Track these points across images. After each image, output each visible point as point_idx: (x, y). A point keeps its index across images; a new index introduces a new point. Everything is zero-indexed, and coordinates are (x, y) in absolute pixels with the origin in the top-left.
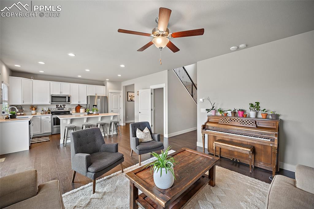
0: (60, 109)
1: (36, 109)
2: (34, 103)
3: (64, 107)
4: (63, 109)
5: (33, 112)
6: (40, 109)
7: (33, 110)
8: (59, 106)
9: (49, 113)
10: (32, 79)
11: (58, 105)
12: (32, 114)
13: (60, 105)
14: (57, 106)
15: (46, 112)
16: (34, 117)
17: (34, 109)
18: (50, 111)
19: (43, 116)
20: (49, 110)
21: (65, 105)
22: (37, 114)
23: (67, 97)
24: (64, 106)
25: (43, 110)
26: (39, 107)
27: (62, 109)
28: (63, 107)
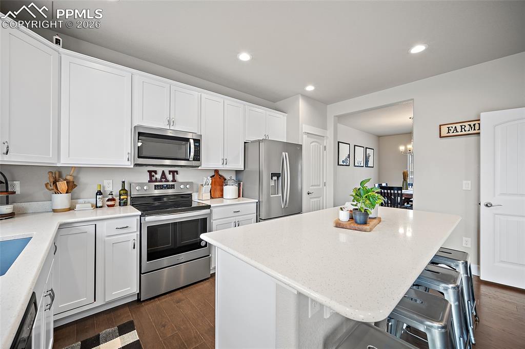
0: (161, 187)
1: (71, 186)
2: (64, 162)
3: (174, 180)
4: (172, 187)
5: (61, 200)
6: (89, 186)
7: (57, 192)
8: (158, 176)
9: (125, 204)
10: (59, 48)
11: (155, 172)
12: (54, 211)
13: (160, 170)
14: (151, 176)
15: (113, 200)
16: (62, 226)
17: (62, 185)
18: (126, 194)
19: (106, 222)
20: (124, 189)
21: (177, 172)
22: (77, 206)
23: (192, 141)
24: (174, 177)
25: (99, 193)
26: (84, 179)
27: (168, 187)
28: (170, 177)
